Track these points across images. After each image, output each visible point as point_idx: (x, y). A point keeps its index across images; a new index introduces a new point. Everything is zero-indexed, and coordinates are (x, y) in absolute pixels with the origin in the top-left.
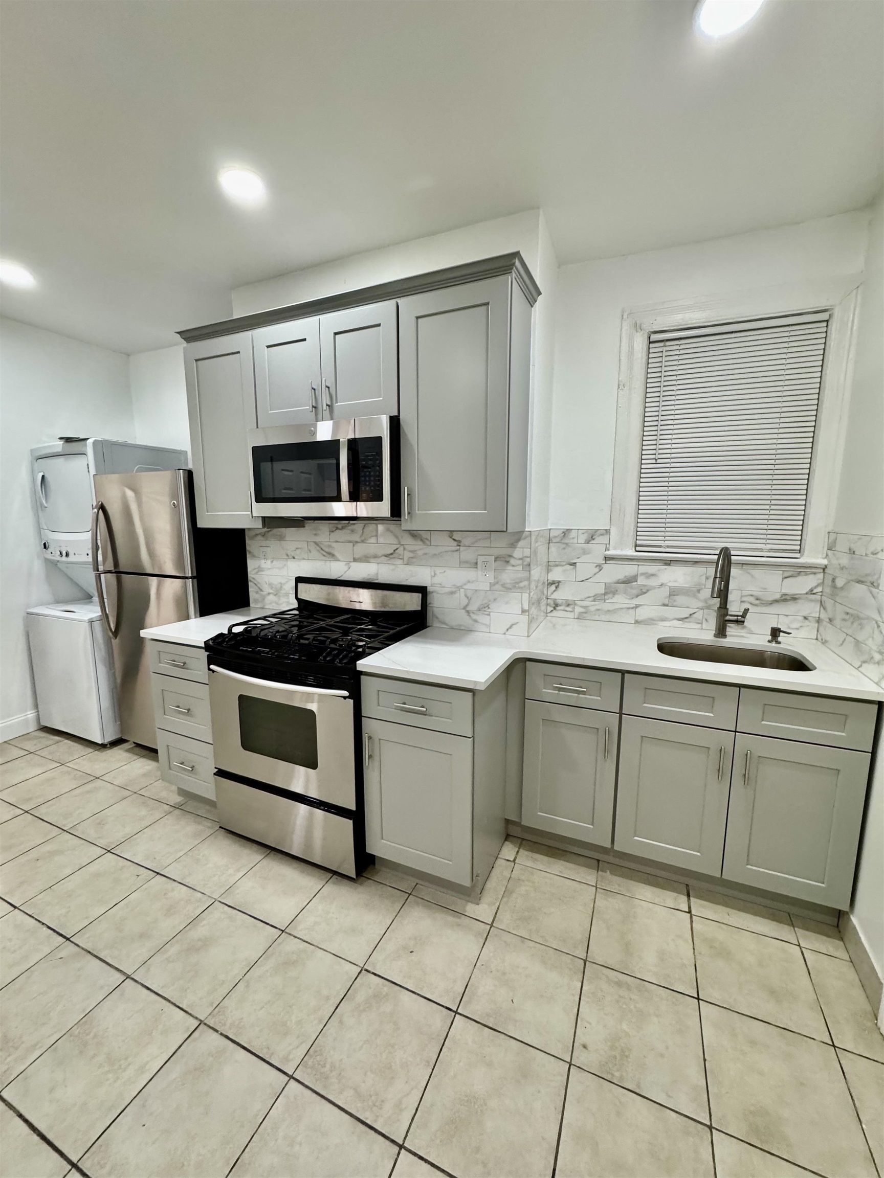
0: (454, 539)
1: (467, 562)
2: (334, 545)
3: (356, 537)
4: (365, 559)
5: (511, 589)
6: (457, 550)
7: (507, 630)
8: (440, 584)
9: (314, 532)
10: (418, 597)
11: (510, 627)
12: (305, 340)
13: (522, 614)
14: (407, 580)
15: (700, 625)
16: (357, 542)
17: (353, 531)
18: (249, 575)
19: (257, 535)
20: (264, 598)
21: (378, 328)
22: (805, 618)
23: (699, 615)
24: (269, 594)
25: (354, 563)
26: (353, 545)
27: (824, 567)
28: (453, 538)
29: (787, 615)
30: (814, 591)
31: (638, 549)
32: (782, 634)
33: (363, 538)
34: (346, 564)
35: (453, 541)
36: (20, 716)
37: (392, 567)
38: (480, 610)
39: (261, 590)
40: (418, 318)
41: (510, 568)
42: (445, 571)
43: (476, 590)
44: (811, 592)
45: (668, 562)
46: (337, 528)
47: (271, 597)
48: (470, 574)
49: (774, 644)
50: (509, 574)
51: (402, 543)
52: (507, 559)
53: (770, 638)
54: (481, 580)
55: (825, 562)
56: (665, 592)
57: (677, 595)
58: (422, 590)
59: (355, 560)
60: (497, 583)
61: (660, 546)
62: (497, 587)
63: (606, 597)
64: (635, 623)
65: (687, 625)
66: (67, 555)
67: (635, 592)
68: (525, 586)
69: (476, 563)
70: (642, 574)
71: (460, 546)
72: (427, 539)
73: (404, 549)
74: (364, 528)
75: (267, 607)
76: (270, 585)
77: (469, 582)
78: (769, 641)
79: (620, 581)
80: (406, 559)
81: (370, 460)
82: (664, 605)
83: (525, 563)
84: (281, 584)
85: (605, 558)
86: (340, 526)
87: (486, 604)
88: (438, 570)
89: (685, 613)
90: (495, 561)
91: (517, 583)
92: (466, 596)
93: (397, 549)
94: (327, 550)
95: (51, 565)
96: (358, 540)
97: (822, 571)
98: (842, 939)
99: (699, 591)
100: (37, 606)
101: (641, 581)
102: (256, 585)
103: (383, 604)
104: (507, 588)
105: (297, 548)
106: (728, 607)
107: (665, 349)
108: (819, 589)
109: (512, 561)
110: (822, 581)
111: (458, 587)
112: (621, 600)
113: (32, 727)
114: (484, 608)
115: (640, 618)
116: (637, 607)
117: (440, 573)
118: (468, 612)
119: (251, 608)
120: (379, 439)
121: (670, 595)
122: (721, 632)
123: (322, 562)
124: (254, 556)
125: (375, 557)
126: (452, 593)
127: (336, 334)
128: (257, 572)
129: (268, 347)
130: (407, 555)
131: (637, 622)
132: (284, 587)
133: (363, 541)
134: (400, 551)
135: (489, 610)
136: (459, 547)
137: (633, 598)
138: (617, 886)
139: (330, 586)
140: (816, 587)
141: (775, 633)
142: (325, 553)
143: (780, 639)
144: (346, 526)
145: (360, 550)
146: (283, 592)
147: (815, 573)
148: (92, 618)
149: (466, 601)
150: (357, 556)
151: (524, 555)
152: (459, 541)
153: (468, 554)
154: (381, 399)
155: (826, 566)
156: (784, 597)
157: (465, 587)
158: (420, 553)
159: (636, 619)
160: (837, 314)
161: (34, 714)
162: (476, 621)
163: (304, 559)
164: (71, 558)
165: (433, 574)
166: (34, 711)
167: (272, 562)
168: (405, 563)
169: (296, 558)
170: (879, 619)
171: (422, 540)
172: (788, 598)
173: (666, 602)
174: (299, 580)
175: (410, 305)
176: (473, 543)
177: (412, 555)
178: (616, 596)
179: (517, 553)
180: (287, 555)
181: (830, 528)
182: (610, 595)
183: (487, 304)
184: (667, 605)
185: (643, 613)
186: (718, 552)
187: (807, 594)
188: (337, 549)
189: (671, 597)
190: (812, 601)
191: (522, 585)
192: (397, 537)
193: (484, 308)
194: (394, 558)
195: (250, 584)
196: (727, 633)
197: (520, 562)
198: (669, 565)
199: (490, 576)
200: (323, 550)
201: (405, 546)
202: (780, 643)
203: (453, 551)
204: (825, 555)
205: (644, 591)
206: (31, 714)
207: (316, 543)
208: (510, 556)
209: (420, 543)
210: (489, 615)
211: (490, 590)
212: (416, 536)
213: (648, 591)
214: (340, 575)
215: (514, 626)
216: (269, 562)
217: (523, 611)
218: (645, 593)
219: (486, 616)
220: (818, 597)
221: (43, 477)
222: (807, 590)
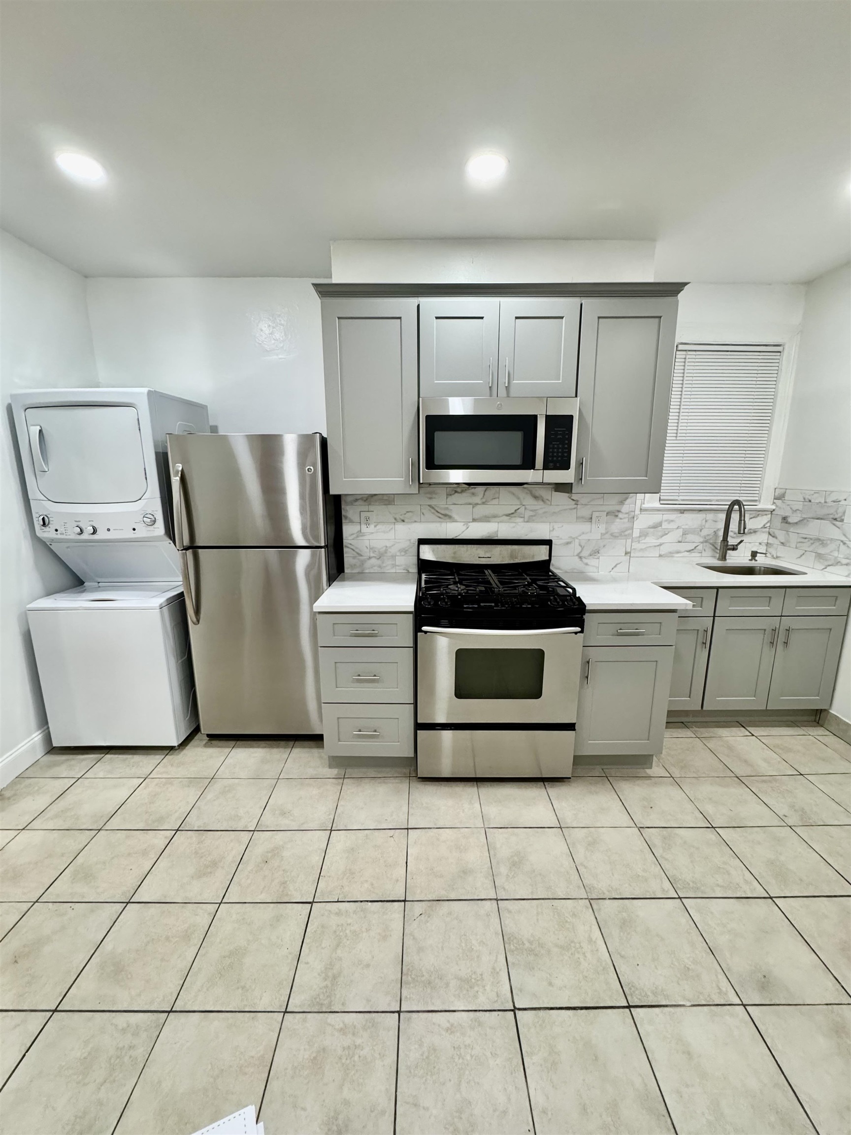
0: (572, 499)
1: (582, 517)
2: (452, 507)
3: (477, 499)
4: (486, 519)
5: (618, 537)
6: (574, 509)
7: (613, 569)
8: (558, 537)
9: (429, 496)
10: (546, 548)
11: (616, 566)
12: (482, 318)
13: (625, 556)
14: (526, 535)
15: (700, 554)
16: (477, 504)
17: (473, 494)
18: (344, 541)
19: (356, 500)
20: (363, 563)
21: (560, 320)
22: (760, 544)
23: (700, 547)
24: (370, 558)
25: (474, 523)
26: (473, 507)
27: (772, 510)
29: (750, 543)
30: (766, 526)
31: (662, 502)
32: (758, 555)
33: (484, 500)
34: (464, 525)
35: (572, 501)
36: (21, 745)
37: (512, 525)
38: (591, 555)
39: (361, 556)
40: (599, 318)
41: (618, 520)
42: (562, 526)
43: (589, 540)
44: (764, 527)
45: (682, 511)
46: (456, 492)
47: (373, 561)
48: (586, 527)
49: (753, 561)
50: (617, 525)
51: (524, 504)
52: (617, 514)
53: (750, 558)
54: (594, 532)
55: (774, 507)
56: (680, 531)
57: (687, 534)
58: (549, 543)
59: (474, 520)
60: (607, 533)
61: (677, 500)
62: (607, 536)
63: (640, 539)
65: (693, 555)
66: (95, 531)
67: (660, 534)
68: (629, 534)
69: (591, 518)
70: (666, 521)
71: (577, 504)
72: (548, 500)
73: (525, 509)
74: (485, 491)
75: (367, 571)
76: (372, 549)
77: (583, 533)
78: (750, 560)
79: (650, 527)
80: (526, 517)
81: (560, 434)
82: (679, 542)
83: (631, 516)
84: (387, 547)
85: (641, 509)
86: (459, 490)
87: (596, 550)
88: (556, 526)
89: (691, 546)
90: (607, 516)
91: (624, 532)
92: (580, 545)
93: (518, 509)
94: (443, 512)
95: (44, 547)
96: (480, 502)
97: (770, 513)
98: (822, 726)
99: (701, 530)
101: (665, 525)
102: (354, 550)
103: (512, 556)
104: (614, 536)
105: (408, 512)
106: (728, 540)
107: (688, 357)
108: (768, 525)
109: (620, 515)
110: (770, 519)
111: (574, 538)
112: (651, 540)
114: (596, 553)
115: (662, 553)
116: (660, 545)
117: (558, 528)
118: (580, 558)
119: (346, 575)
120: (571, 417)
121: (683, 535)
122: (723, 558)
123: (438, 525)
124: (351, 522)
125: (495, 516)
126: (568, 543)
127: (517, 318)
128: (357, 537)
129: (437, 318)
130: (528, 514)
131: (660, 556)
132: (389, 550)
133: (483, 503)
134: (522, 510)
135: (599, 555)
136: (576, 506)
137: (658, 539)
139: (457, 546)
140: (767, 523)
141: (754, 554)
142: (440, 516)
143: (756, 558)
144: (466, 490)
145: (481, 510)
146: (389, 554)
147: (766, 515)
148: (161, 604)
149: (579, 549)
150: (476, 517)
151: (630, 510)
152: (577, 501)
153: (584, 512)
154: (560, 381)
155: (774, 510)
156: (749, 531)
157: (580, 538)
158: (541, 512)
159: (660, 553)
160: (786, 347)
162: (587, 564)
163: (415, 522)
164: (101, 535)
165: (551, 529)
167: (375, 526)
168: (525, 521)
169: (406, 521)
171: (543, 501)
172: (752, 531)
173: (680, 539)
174: (422, 542)
175: (592, 305)
176: (588, 502)
177: (532, 513)
178: (647, 538)
179: (625, 508)
180: (395, 519)
181: (776, 486)
182: (643, 538)
183: (660, 317)
184: (681, 542)
185: (664, 550)
187: (762, 528)
188: (455, 511)
189: (684, 536)
190: (763, 532)
191: (627, 533)
192: (518, 498)
193: (657, 320)
194: (515, 517)
195: (345, 550)
196: (727, 558)
197: (627, 516)
198: (683, 513)
199: (602, 528)
200: (438, 512)
201: (526, 506)
202: (756, 561)
203: (571, 509)
204: (772, 503)
205: (667, 533)
207: (429, 506)
208: (619, 511)
209: (541, 503)
210: (599, 558)
211: (601, 539)
212: (538, 497)
213: (669, 532)
214: (456, 535)
215: (618, 565)
216: (372, 526)
217: (626, 553)
219: (595, 560)
220: (767, 530)
221: (40, 431)
222: (762, 525)
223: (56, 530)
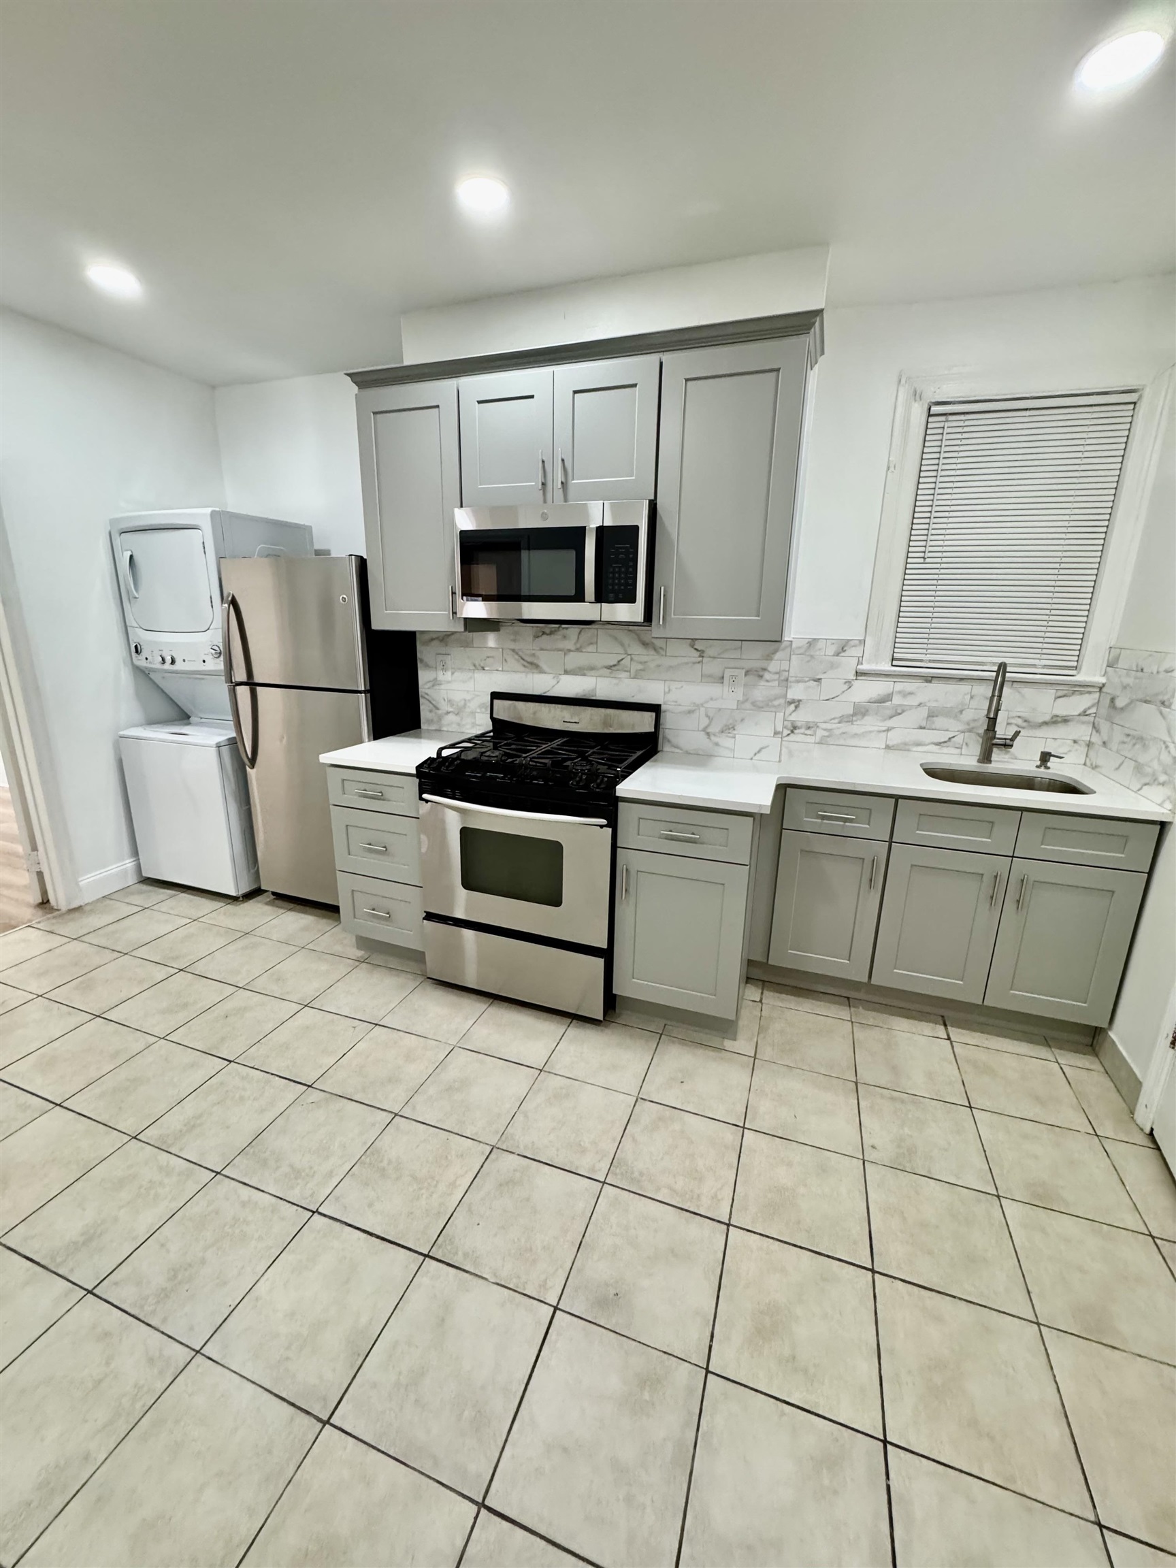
0: (696, 649)
1: (710, 676)
2: (539, 653)
3: (569, 644)
4: (580, 671)
5: (763, 708)
6: (699, 662)
7: (755, 754)
8: (676, 702)
9: (512, 637)
10: (651, 716)
11: (759, 752)
12: (532, 397)
13: (774, 737)
14: (633, 697)
15: (959, 750)
16: (570, 651)
17: (565, 637)
18: (420, 690)
19: (432, 639)
20: (440, 718)
21: (634, 388)
22: (1075, 742)
23: (959, 739)
24: (448, 713)
25: (567, 676)
26: (565, 654)
27: (1101, 685)
28: (695, 647)
29: (1055, 739)
30: (1087, 713)
31: (895, 663)
32: (1052, 758)
33: (578, 646)
34: (554, 677)
35: (695, 651)
36: (114, 866)
37: (615, 681)
38: (722, 732)
39: (438, 709)
40: (687, 380)
41: (763, 683)
42: (682, 687)
43: (720, 709)
44: (1084, 713)
45: (929, 679)
46: (544, 633)
47: (451, 717)
48: (714, 690)
49: (1042, 769)
50: (761, 691)
51: (629, 653)
52: (761, 673)
53: (1039, 763)
54: (727, 697)
55: (1103, 680)
56: (924, 712)
57: (937, 716)
58: (655, 709)
59: (566, 672)
60: (747, 700)
61: (921, 661)
62: (748, 705)
63: (854, 718)
64: (886, 748)
65: (945, 750)
66: (173, 662)
67: (889, 712)
68: (779, 705)
69: (723, 677)
70: (900, 692)
71: (703, 657)
72: (661, 648)
73: (632, 659)
74: (580, 633)
75: (445, 729)
76: (450, 702)
77: (712, 699)
78: (1037, 767)
79: (871, 701)
80: (633, 671)
81: (622, 553)
82: (921, 728)
83: (782, 678)
84: (465, 700)
85: (857, 672)
86: (547, 631)
87: (731, 724)
88: (674, 686)
89: (944, 736)
90: (746, 675)
91: (771, 700)
92: (707, 716)
93: (622, 659)
94: (529, 659)
95: (142, 674)
96: (573, 649)
97: (1098, 690)
98: (1097, 1056)
99: (961, 712)
100: (132, 727)
101: (897, 700)
102: (430, 702)
103: (606, 723)
104: (758, 707)
105: (488, 657)
106: (996, 729)
107: (947, 425)
108: (1093, 710)
109: (767, 676)
110: (1097, 701)
111: (698, 706)
112: (870, 723)
113: (132, 879)
114: (729, 729)
115: (890, 743)
116: (888, 730)
117: (676, 688)
118: (708, 734)
119: (422, 731)
120: (636, 529)
121: (929, 716)
122: (986, 757)
123: (523, 675)
124: (427, 666)
125: (592, 668)
126: (690, 712)
127: (575, 392)
128: (433, 686)
129: (479, 402)
130: (635, 667)
131: (888, 747)
132: (468, 704)
133: (578, 650)
134: (627, 661)
135: (735, 732)
136: (701, 658)
137: (885, 720)
138: (871, 1020)
139: (537, 704)
140: (1089, 708)
141: (1045, 757)
142: (525, 664)
143: (1049, 764)
144: (555, 631)
145: (575, 660)
146: (468, 710)
147: (1090, 693)
148: (219, 743)
149: (706, 721)
150: (569, 667)
151: (782, 669)
152: (703, 651)
153: (712, 667)
154: (634, 478)
155: (1104, 685)
156: (1054, 719)
157: (706, 705)
158: (652, 665)
159: (887, 743)
160: (1147, 394)
161: (134, 863)
162: (717, 744)
163: (497, 670)
164: (179, 666)
165: (667, 690)
166: (134, 859)
167: (453, 673)
168: (632, 676)
169: (486, 668)
170: (1167, 739)
171: (655, 650)
172: (1059, 719)
173: (924, 724)
174: (495, 696)
175: (678, 363)
176: (719, 654)
177: (640, 667)
178: (866, 718)
179: (773, 666)
180: (475, 665)
181: (1112, 644)
182: (859, 717)
183: (778, 370)
184: (924, 728)
185: (895, 738)
186: (995, 668)
187: (1079, 715)
188: (543, 659)
189: (930, 718)
190: (1083, 723)
191: (776, 703)
192: (622, 645)
193: (774, 374)
194: (618, 670)
195: (422, 701)
196: (992, 759)
197: (777, 676)
198: (930, 682)
199: (739, 693)
200: (523, 660)
201: (633, 656)
202: (1049, 768)
203: (694, 663)
204: (1103, 673)
205: (899, 711)
206: (129, 864)
207: (513, 650)
208: (764, 670)
209: (652, 652)
210: (735, 738)
211: (737, 709)
212: (647, 644)
213: (903, 711)
214: (544, 691)
215: (763, 750)
216: (449, 673)
217: (776, 733)
218: (900, 714)
219: (730, 739)
220: (1091, 719)
221: (131, 557)
222: (1081, 710)
223: (147, 659)
